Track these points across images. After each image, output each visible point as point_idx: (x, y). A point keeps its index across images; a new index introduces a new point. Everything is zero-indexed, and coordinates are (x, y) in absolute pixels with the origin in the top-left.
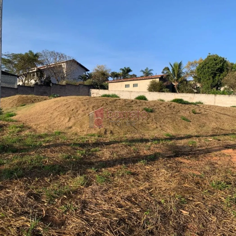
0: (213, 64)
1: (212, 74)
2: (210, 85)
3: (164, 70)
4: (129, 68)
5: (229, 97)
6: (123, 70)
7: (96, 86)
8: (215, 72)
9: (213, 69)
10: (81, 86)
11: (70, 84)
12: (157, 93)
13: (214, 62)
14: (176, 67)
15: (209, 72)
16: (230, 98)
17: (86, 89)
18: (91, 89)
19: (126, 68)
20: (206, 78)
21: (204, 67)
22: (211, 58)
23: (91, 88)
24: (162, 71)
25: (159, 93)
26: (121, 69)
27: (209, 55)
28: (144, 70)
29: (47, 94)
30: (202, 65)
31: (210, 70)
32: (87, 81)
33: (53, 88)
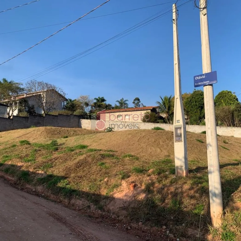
0: (200, 99)
1: (199, 107)
2: (198, 117)
3: (135, 100)
4: (103, 98)
5: (221, 127)
6: (97, 99)
7: (86, 116)
8: (202, 105)
9: (200, 103)
10: (72, 117)
11: (61, 115)
12: (152, 123)
13: (201, 97)
14: (167, 100)
15: (196, 106)
16: (222, 129)
17: (76, 119)
18: (81, 120)
19: (101, 97)
20: (194, 111)
21: (192, 101)
22: (197, 93)
23: (81, 118)
24: (133, 101)
25: (154, 123)
26: (95, 99)
27: (194, 90)
28: (119, 100)
29: (40, 125)
30: (190, 100)
31: (198, 104)
32: (76, 111)
33: (46, 118)
